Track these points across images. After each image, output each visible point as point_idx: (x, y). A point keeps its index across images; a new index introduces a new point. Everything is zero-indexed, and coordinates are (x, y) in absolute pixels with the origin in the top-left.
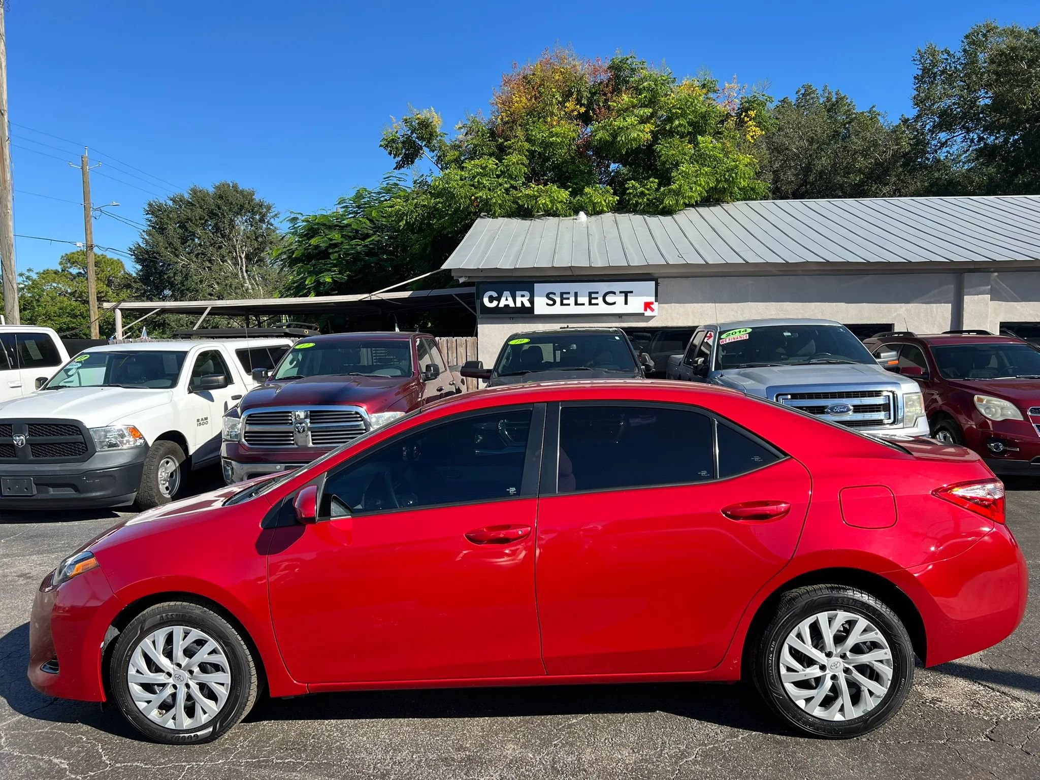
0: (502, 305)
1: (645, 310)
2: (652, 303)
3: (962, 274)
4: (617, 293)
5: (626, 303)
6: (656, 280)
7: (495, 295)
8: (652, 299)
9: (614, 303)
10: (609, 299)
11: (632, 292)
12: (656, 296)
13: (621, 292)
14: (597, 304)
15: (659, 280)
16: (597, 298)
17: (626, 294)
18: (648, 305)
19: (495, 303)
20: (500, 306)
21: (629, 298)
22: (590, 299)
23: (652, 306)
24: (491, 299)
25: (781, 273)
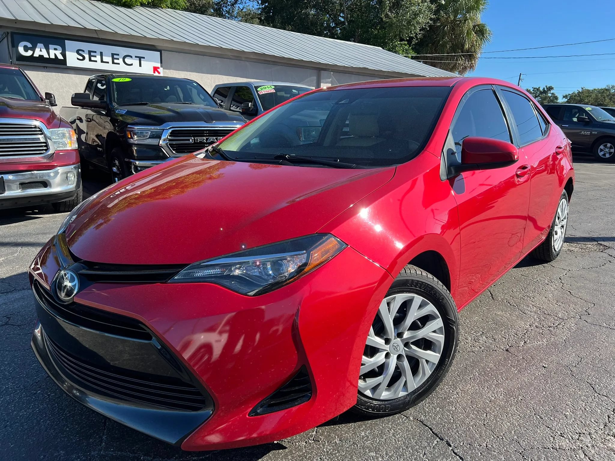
0: (36, 55)
1: (154, 72)
2: (158, 68)
3: (319, 71)
4: (134, 57)
5: (140, 65)
6: (160, 51)
7: (29, 45)
8: (158, 65)
9: (132, 65)
10: (128, 60)
11: (144, 58)
12: (161, 63)
13: (136, 57)
14: (119, 64)
15: (163, 51)
16: (118, 59)
17: (140, 58)
18: (155, 69)
19: (29, 53)
20: (35, 55)
21: (142, 62)
22: (113, 59)
23: (158, 70)
24: (26, 49)
25: (233, 58)
